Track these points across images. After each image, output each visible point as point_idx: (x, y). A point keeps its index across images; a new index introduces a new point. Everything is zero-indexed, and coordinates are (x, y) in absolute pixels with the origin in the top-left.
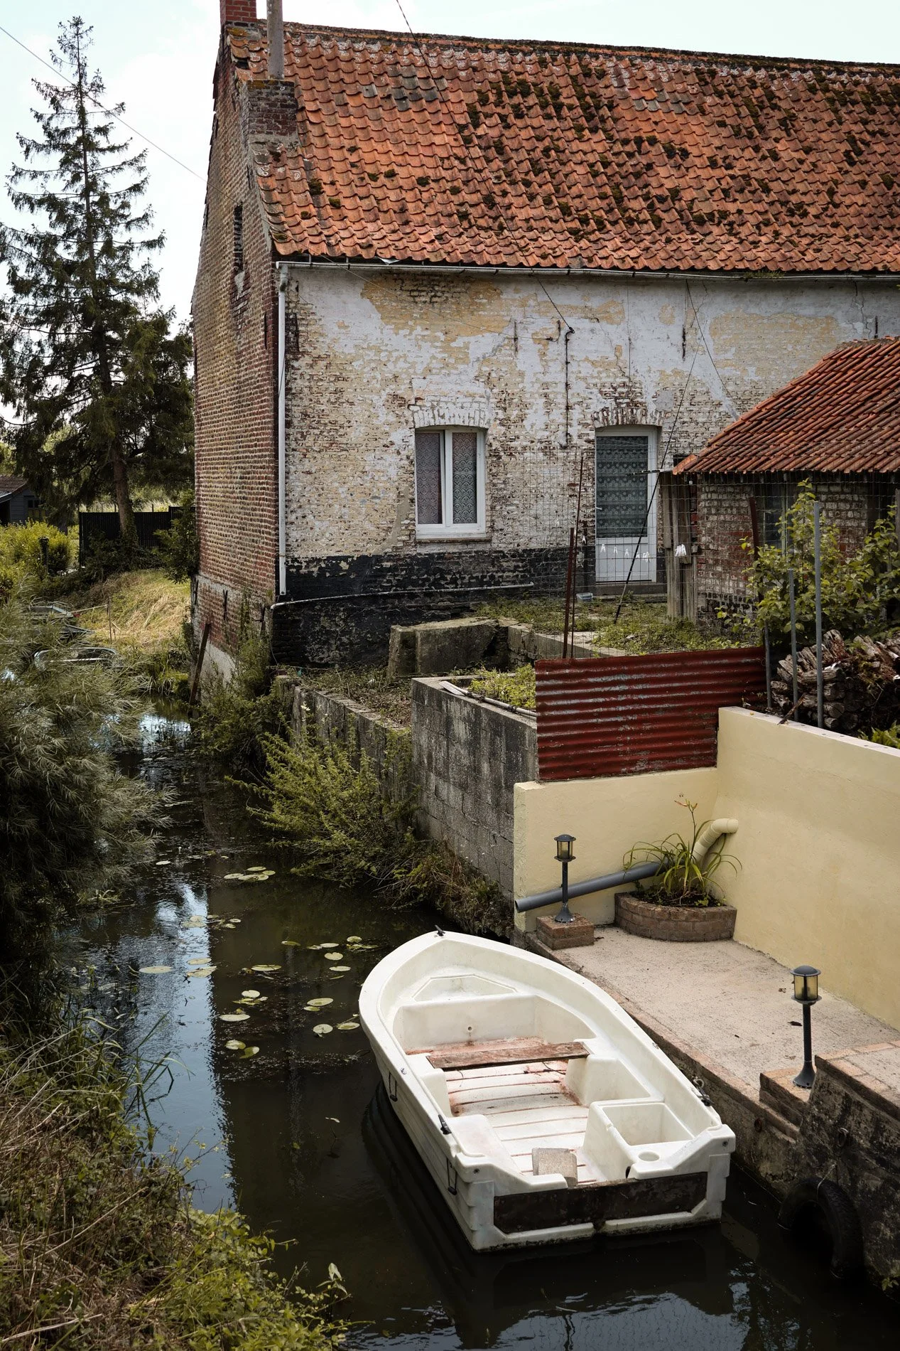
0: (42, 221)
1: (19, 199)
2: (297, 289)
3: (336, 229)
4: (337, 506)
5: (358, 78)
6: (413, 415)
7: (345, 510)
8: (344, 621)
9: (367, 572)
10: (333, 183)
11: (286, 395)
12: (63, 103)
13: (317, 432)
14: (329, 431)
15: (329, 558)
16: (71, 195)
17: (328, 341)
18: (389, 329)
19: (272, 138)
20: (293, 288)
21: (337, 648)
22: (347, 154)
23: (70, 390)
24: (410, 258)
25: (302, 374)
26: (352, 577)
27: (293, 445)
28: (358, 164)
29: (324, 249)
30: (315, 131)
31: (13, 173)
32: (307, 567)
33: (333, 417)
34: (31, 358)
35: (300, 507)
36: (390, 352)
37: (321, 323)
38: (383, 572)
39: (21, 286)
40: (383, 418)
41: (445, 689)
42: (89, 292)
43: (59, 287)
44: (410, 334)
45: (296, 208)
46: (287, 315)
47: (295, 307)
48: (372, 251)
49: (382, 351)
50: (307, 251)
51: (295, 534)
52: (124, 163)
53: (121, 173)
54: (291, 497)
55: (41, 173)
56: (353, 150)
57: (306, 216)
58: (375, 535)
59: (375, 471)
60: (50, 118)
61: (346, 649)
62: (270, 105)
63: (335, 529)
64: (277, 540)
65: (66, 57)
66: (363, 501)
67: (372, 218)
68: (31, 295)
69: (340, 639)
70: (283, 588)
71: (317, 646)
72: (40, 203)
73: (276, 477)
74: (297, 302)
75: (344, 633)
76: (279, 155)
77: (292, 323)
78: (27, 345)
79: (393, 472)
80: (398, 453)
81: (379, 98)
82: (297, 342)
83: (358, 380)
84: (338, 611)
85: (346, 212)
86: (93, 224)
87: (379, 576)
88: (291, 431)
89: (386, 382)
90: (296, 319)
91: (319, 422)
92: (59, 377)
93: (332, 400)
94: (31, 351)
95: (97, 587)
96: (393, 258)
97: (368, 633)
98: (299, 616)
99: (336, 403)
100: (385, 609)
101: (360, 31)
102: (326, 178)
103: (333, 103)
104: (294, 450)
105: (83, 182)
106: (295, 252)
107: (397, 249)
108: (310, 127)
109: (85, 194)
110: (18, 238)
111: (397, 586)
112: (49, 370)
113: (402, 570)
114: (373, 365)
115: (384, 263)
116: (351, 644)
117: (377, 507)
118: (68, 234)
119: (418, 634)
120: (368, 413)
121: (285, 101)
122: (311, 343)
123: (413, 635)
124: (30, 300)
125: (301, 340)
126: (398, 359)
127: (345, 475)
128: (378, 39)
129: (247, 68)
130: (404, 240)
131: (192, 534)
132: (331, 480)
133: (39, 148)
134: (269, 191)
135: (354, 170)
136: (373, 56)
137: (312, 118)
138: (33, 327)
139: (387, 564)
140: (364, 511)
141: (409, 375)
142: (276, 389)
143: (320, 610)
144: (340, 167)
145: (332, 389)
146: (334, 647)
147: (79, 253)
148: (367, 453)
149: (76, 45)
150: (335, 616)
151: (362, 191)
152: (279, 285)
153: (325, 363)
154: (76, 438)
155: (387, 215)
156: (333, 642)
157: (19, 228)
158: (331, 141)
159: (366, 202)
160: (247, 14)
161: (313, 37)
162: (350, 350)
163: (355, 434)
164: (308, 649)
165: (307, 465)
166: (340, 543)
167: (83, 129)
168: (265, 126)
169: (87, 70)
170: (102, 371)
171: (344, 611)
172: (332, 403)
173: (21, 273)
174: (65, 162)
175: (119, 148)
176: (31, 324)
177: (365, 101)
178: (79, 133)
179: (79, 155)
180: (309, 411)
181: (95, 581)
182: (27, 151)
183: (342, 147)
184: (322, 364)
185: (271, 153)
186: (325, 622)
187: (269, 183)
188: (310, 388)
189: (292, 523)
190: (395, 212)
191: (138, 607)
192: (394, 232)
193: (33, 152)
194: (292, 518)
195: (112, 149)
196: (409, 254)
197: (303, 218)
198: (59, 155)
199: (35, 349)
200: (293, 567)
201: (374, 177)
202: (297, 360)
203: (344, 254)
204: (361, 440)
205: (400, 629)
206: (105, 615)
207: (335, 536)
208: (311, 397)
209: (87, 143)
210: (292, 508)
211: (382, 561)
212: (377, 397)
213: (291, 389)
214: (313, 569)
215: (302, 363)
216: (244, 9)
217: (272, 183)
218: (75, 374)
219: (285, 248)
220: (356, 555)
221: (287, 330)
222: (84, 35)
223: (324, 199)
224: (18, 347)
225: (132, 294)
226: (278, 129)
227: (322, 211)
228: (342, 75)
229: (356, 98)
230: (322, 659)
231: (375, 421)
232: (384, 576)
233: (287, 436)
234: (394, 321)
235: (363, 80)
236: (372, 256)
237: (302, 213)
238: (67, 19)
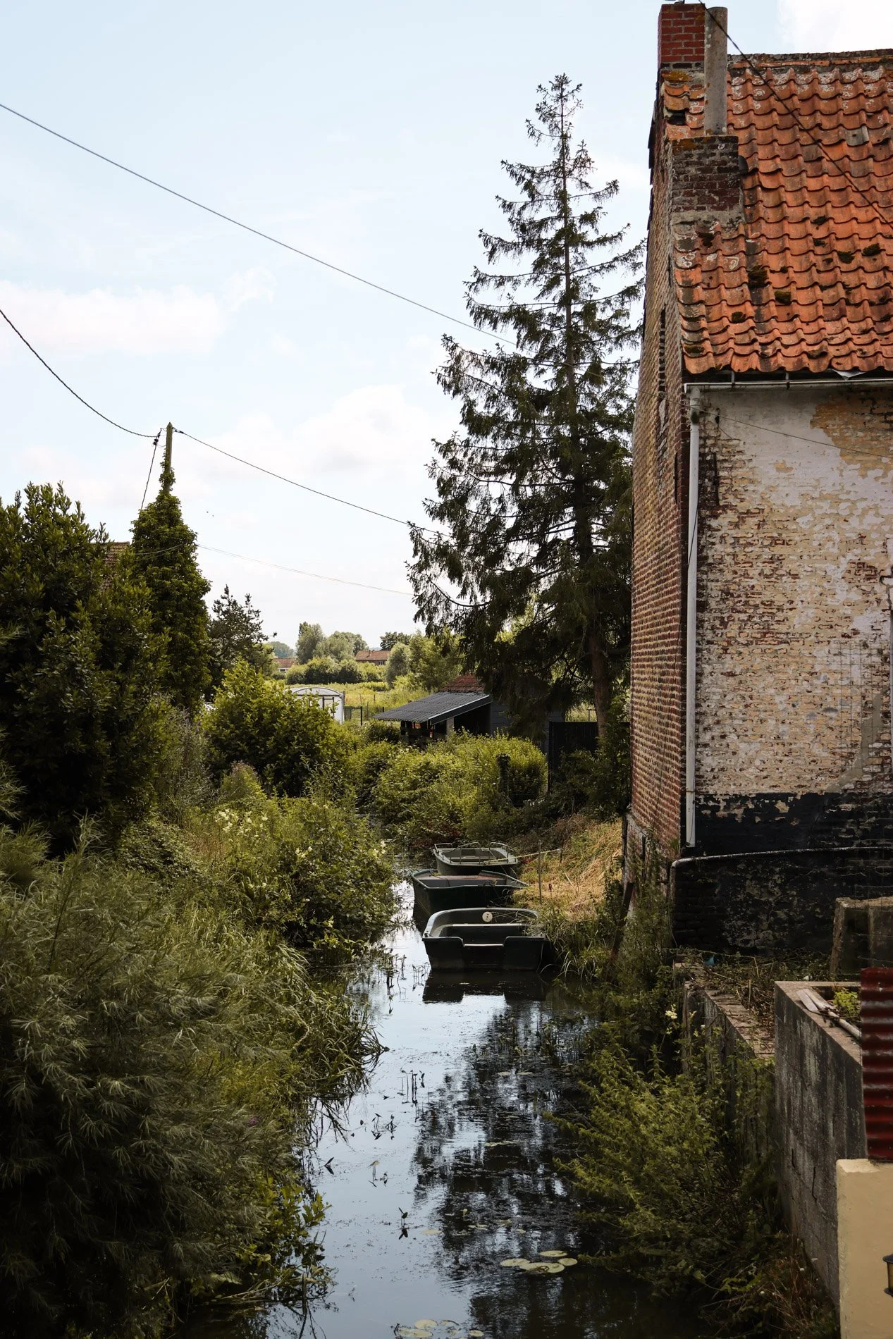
0: (507, 340)
1: (480, 313)
2: (717, 419)
3: (777, 333)
4: (772, 722)
5: (842, 120)
6: (887, 591)
7: (782, 728)
8: (780, 886)
9: (817, 818)
10: (784, 270)
11: (699, 566)
12: (540, 188)
13: (743, 617)
14: (762, 616)
15: (760, 796)
16: (549, 305)
17: (761, 489)
18: (852, 471)
19: (704, 215)
20: (711, 418)
21: (770, 927)
22: (810, 228)
23: (540, 560)
24: (882, 368)
25: (722, 537)
26: (794, 823)
27: (709, 636)
28: (826, 241)
29: (755, 362)
30: (769, 199)
31: (475, 280)
32: (726, 808)
33: (767, 596)
34: (488, 520)
35: (718, 722)
36: (854, 503)
37: (751, 465)
38: (841, 817)
39: (476, 424)
40: (841, 596)
41: (801, 1002)
42: (565, 431)
43: (526, 427)
44: (885, 475)
45: (725, 308)
46: (702, 455)
47: (714, 445)
48: (825, 362)
49: (841, 501)
50: (728, 367)
51: (709, 761)
52: (616, 259)
53: (612, 272)
54: (704, 708)
55: (510, 278)
56: (821, 221)
57: (739, 318)
58: (828, 764)
59: (830, 671)
60: (523, 208)
61: (784, 929)
62: (703, 171)
63: (769, 755)
64: (684, 770)
65: (543, 127)
66: (812, 715)
67: (835, 315)
68: (489, 437)
69: (775, 915)
70: (691, 839)
71: (740, 923)
72: (506, 317)
73: (684, 682)
74: (717, 439)
75: (780, 904)
76: (711, 237)
77: (709, 466)
78: (485, 502)
79: (856, 674)
80: (865, 645)
81: (870, 145)
82: (717, 493)
83: (804, 544)
84: (773, 872)
85: (796, 309)
86: (576, 342)
87: (835, 824)
88: (706, 616)
89: (847, 544)
90: (715, 461)
91: (746, 603)
92: (526, 542)
93: (767, 572)
94: (489, 510)
95: (560, 823)
96: (855, 369)
97: (816, 906)
98: (714, 877)
99: (771, 577)
100: (844, 871)
101: (855, 54)
102: (775, 263)
103: (801, 159)
104: (709, 642)
105: (563, 286)
106: (711, 369)
107: (864, 356)
108: (761, 195)
109: (565, 301)
110: (478, 364)
111: (862, 838)
112: (512, 535)
113: (870, 816)
114: (828, 521)
115: (841, 377)
116: (791, 921)
117: (832, 723)
118: (540, 358)
119: (871, 913)
120: (819, 590)
121: (724, 163)
122: (736, 494)
123: (864, 915)
124: (488, 442)
125: (722, 490)
126: (865, 512)
127: (784, 677)
128: (881, 62)
129: (684, 124)
130: (878, 344)
131: (625, 756)
132: (764, 686)
133: (507, 247)
134: (689, 287)
135: (819, 250)
136: (870, 87)
137: (767, 182)
138: (492, 478)
139: (849, 807)
140: (812, 729)
141: (882, 533)
142: (685, 559)
143: (745, 871)
144: (797, 246)
145: (766, 557)
146: (766, 924)
147: (558, 379)
148: (818, 647)
149: (558, 111)
150: (768, 880)
151: (826, 278)
152: (689, 414)
153: (756, 520)
154: (543, 625)
155: (860, 309)
156: (763, 917)
157: (479, 351)
158: (789, 212)
159: (831, 292)
160: (691, 51)
161: (782, 71)
162: (794, 501)
163: (800, 620)
164: (727, 926)
165: (729, 664)
166: (776, 774)
167: (566, 218)
168: (695, 199)
169: (570, 143)
170: (582, 532)
171: (780, 873)
172: (766, 576)
173: (480, 409)
174: (539, 265)
175: (612, 239)
176: (490, 474)
177: (850, 152)
178: (560, 225)
179: (557, 253)
180: (733, 587)
181: (560, 815)
182: (492, 253)
183: (805, 220)
184: (752, 522)
185: (700, 235)
186: (752, 889)
187: (691, 277)
188: (735, 555)
189: (706, 745)
190: (871, 304)
191: (599, 852)
192: (865, 332)
193: (500, 253)
194: (706, 738)
195: (602, 241)
196: (881, 361)
197: (734, 322)
198: (532, 255)
199: (494, 507)
200: (706, 807)
201: (846, 257)
202: (716, 517)
203: (782, 368)
204: (808, 628)
205: (845, 903)
206: (556, 864)
207: (768, 765)
208: (735, 568)
209: (570, 237)
210: (706, 724)
211: (839, 802)
212: (834, 567)
213: (706, 558)
214: (736, 811)
215: (723, 522)
216: (686, 45)
217: (696, 276)
218: (550, 538)
219: (699, 365)
220: (800, 793)
221: (701, 476)
222: (570, 97)
223: (769, 293)
224: (473, 505)
225: (621, 431)
226: (714, 201)
227: (764, 311)
228: (819, 118)
229: (835, 149)
230: (747, 941)
231: (829, 601)
232: (843, 824)
233: (700, 624)
234: (860, 458)
235: (850, 123)
236: (823, 369)
237: (734, 315)
238: (548, 80)
